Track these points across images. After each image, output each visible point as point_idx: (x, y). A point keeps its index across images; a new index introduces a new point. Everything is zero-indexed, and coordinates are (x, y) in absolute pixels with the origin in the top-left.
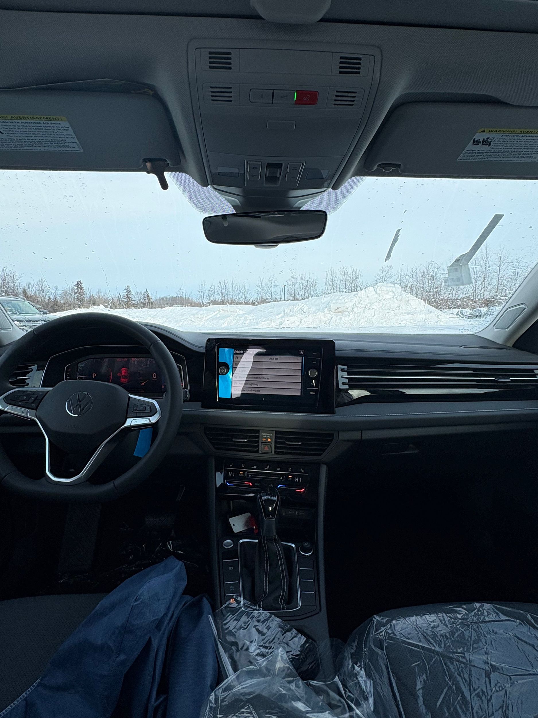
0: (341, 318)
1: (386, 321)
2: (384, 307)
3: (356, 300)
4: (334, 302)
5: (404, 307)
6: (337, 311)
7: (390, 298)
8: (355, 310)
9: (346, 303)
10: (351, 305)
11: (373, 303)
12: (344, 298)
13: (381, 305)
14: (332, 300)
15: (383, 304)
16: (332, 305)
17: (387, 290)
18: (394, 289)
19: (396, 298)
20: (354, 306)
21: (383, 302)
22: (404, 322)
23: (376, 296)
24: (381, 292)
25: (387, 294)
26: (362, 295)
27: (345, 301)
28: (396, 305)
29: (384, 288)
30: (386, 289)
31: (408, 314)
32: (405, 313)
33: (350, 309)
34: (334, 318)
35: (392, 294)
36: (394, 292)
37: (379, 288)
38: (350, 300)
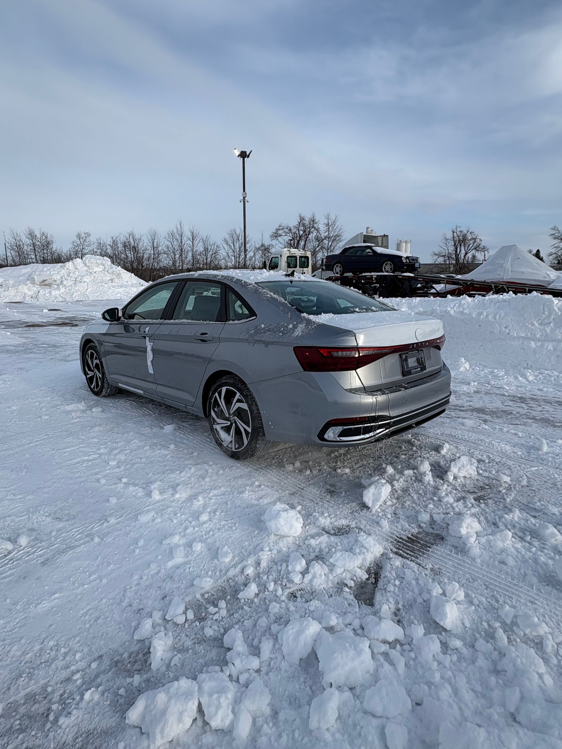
0: (50, 293)
1: (101, 294)
2: (96, 280)
3: (63, 272)
4: (38, 273)
5: (116, 280)
6: (42, 284)
7: (101, 271)
8: (65, 283)
9: (53, 275)
10: (59, 277)
11: (84, 276)
12: (49, 270)
13: (93, 278)
14: (35, 271)
15: (94, 277)
16: (36, 277)
17: (97, 263)
18: (104, 262)
19: (107, 271)
20: (63, 279)
21: (94, 274)
22: (119, 295)
23: (86, 268)
24: (90, 264)
25: (97, 266)
26: (70, 266)
27: (52, 273)
28: (108, 278)
29: (93, 260)
30: (95, 262)
31: (121, 287)
32: (118, 286)
33: (58, 282)
34: (41, 291)
35: (103, 267)
36: (104, 265)
37: (88, 260)
38: (57, 272)
